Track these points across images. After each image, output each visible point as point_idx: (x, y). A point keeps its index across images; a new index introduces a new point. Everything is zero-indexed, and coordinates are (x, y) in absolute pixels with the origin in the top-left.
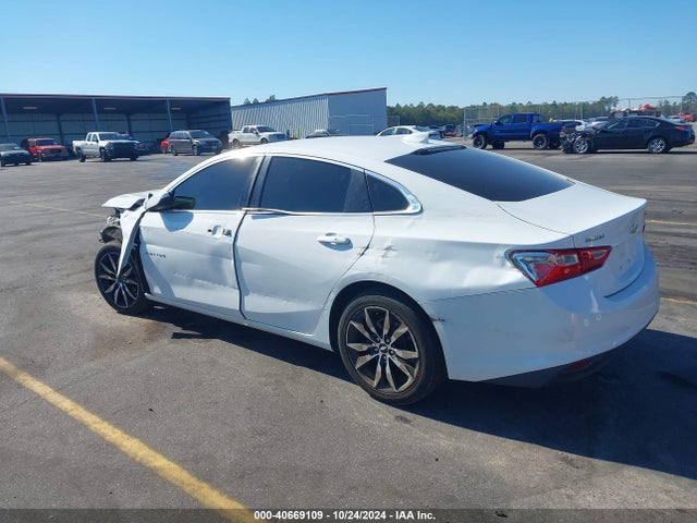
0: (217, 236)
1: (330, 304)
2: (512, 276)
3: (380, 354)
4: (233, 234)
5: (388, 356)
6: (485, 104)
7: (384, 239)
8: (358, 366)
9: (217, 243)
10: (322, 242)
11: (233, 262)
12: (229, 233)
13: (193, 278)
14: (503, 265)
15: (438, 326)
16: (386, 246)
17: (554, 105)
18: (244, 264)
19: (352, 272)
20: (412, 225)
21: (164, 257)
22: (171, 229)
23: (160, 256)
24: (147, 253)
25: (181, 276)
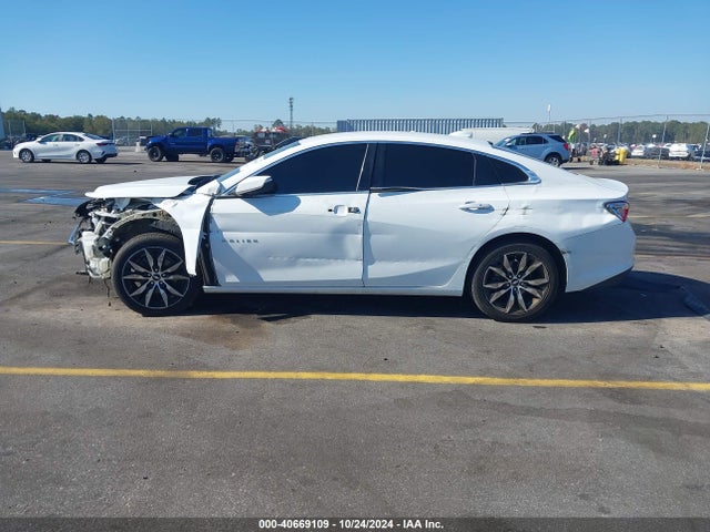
0: (339, 214)
1: (471, 257)
2: (609, 218)
3: (512, 287)
4: (362, 210)
5: (519, 287)
6: (90, 115)
7: (521, 202)
8: (492, 300)
9: (342, 221)
10: (463, 209)
11: (361, 236)
12: (357, 211)
13: (298, 257)
14: (602, 212)
15: (566, 257)
16: (523, 206)
17: (163, 121)
18: (373, 237)
19: (496, 229)
20: (536, 191)
21: (256, 241)
22: (269, 212)
23: (249, 241)
24: (224, 241)
25: (278, 259)
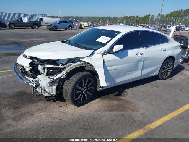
0: (138, 55)
4: (143, 54)
5: (167, 70)
8: (163, 75)
9: (139, 58)
10: (161, 51)
11: (143, 62)
13: (127, 72)
16: (170, 48)
19: (167, 55)
21: (117, 69)
22: (121, 58)
23: (115, 69)
24: (108, 71)
25: (122, 74)
